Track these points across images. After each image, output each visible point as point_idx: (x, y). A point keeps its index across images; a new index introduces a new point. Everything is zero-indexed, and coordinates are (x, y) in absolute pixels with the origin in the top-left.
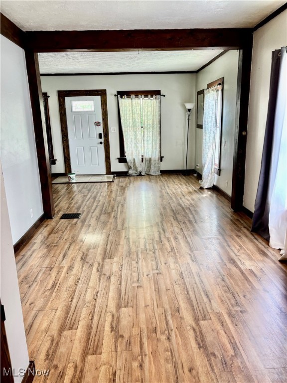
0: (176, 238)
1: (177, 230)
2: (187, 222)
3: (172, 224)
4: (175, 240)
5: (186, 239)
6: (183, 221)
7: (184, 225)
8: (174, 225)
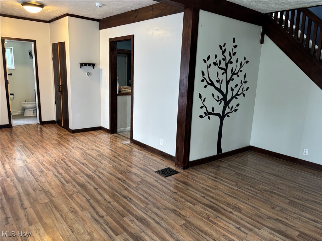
0: (42, 172)
1: (42, 179)
2: (31, 191)
3: (50, 185)
4: (42, 170)
5: (31, 173)
6: (37, 191)
7: (35, 186)
8: (47, 184)
